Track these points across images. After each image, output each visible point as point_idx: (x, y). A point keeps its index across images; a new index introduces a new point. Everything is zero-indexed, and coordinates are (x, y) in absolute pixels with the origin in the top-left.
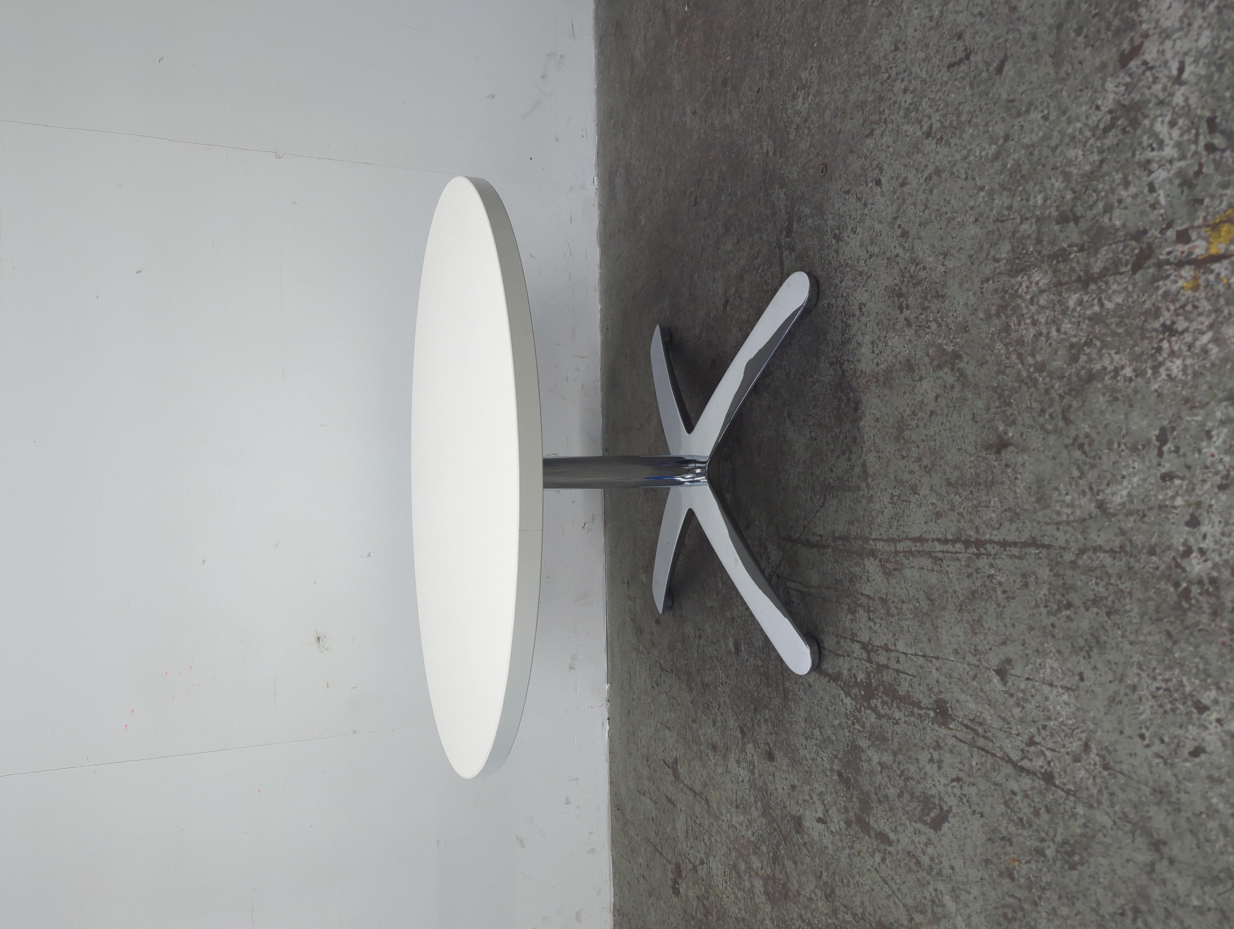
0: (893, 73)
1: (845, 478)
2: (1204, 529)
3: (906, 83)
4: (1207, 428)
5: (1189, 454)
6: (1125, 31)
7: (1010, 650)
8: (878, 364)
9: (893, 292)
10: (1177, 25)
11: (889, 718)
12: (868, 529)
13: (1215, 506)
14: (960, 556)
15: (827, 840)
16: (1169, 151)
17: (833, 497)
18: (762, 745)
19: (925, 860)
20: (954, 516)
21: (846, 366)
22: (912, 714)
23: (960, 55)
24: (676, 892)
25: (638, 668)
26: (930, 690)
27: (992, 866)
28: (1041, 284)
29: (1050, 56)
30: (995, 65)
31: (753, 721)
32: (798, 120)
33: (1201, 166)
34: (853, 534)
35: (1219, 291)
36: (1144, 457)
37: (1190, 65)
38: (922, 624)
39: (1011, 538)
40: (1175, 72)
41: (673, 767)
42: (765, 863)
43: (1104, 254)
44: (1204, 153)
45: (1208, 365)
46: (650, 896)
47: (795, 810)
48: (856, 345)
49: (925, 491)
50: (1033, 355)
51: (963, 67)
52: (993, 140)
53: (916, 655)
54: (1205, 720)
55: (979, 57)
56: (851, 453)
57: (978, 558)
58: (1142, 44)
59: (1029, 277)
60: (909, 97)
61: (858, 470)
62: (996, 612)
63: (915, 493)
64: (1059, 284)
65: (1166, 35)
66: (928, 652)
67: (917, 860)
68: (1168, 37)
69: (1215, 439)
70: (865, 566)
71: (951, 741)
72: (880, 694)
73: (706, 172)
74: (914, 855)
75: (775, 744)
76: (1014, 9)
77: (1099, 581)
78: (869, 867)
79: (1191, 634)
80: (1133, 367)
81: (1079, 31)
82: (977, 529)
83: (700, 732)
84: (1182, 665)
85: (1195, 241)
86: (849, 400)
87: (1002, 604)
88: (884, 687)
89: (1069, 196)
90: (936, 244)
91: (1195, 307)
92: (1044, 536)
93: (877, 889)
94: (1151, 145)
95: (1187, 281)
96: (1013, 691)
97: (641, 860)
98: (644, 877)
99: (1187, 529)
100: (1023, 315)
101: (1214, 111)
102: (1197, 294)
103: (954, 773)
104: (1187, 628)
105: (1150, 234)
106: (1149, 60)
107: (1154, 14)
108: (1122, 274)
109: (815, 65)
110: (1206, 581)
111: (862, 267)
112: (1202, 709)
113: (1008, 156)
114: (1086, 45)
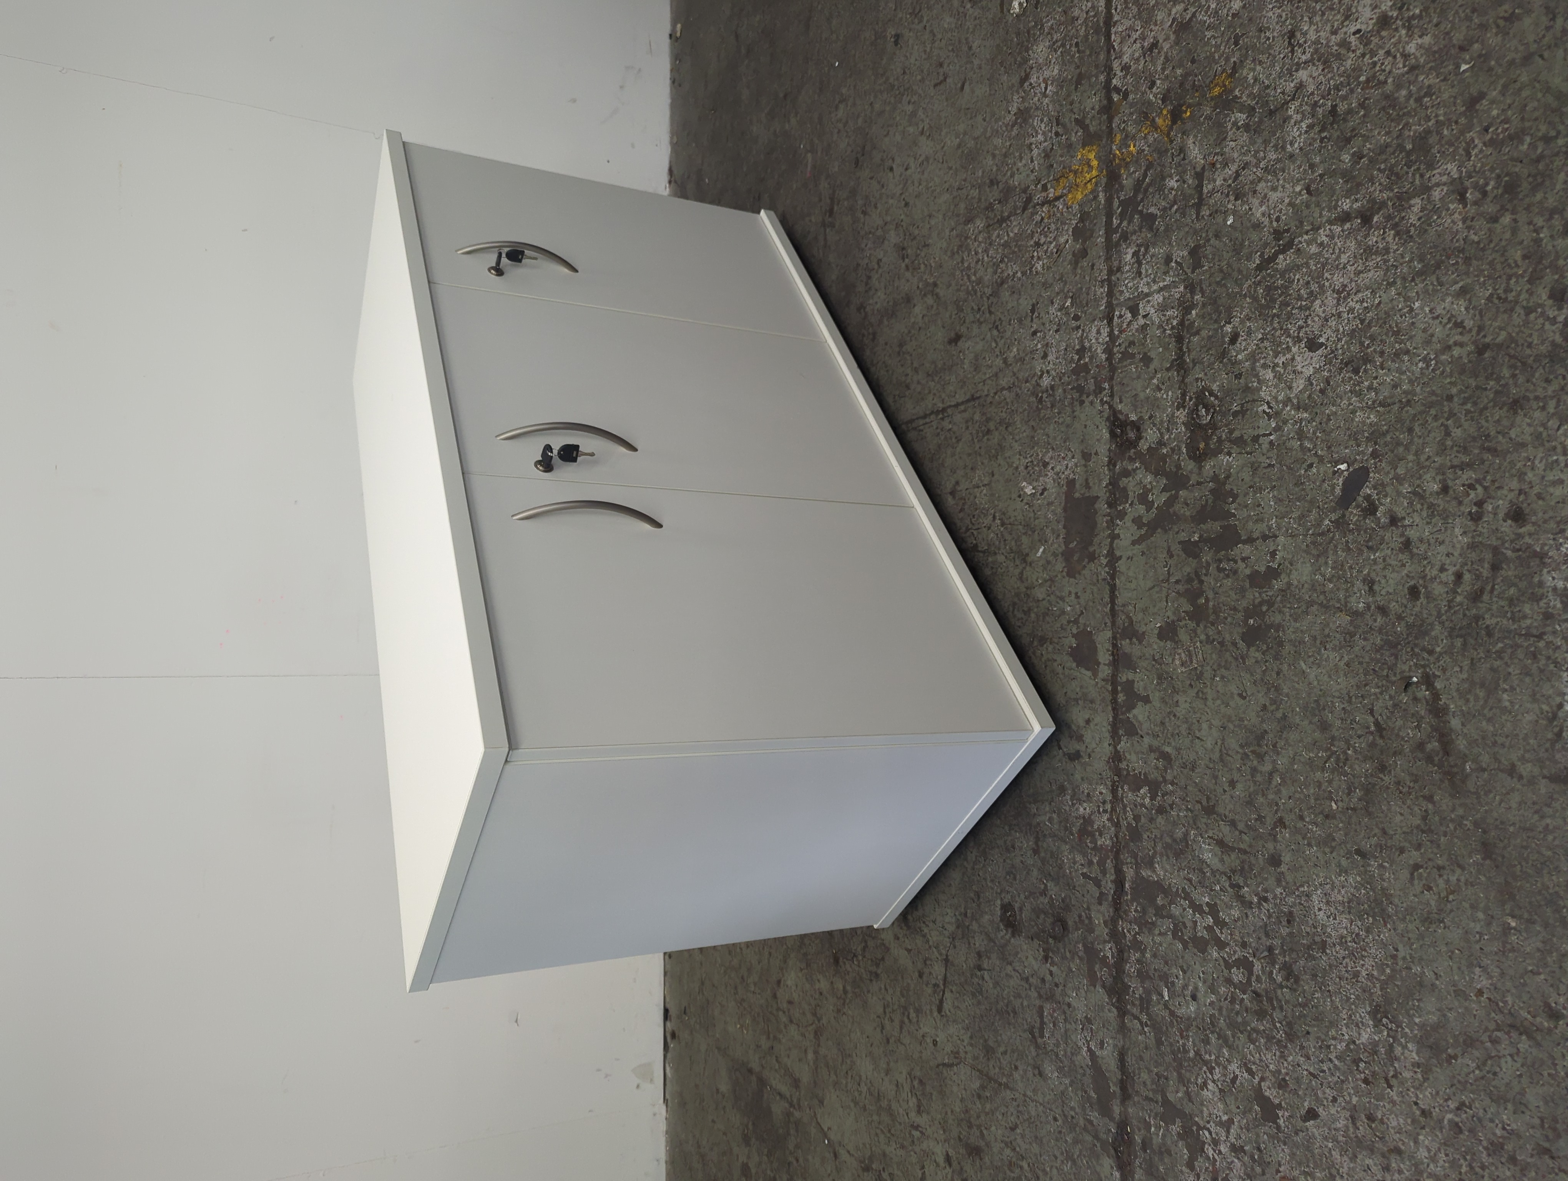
0: (902, 90)
2: (1049, 358)
3: (909, 97)
5: (1044, 316)
6: (1023, 65)
8: (888, 302)
9: (898, 248)
10: (1045, 62)
13: (1054, 343)
14: (933, 423)
16: (1040, 137)
20: (930, 396)
23: (941, 78)
28: (980, 227)
29: (988, 79)
30: (959, 85)
32: (839, 125)
33: (1053, 145)
36: (1025, 325)
37: (1049, 86)
39: (960, 401)
40: (1043, 90)
43: (1010, 203)
44: (1054, 137)
48: (874, 292)
50: (975, 275)
51: (942, 86)
52: (957, 136)
55: (951, 80)
57: (943, 420)
58: (1030, 73)
59: (974, 224)
60: (910, 108)
62: (952, 453)
64: (989, 226)
65: (1039, 67)
68: (1041, 68)
76: (970, 48)
77: (1003, 409)
79: (1042, 423)
80: (1021, 270)
81: (1001, 64)
82: (943, 400)
84: (1038, 444)
85: (1049, 190)
87: (955, 445)
89: (995, 169)
90: (925, 209)
92: (977, 391)
94: (1032, 134)
95: (1045, 214)
96: (959, 501)
99: (1042, 361)
100: (970, 250)
101: (1058, 112)
102: (1049, 221)
104: (1040, 420)
105: (1030, 188)
106: (1032, 83)
107: (1035, 55)
108: (1018, 214)
109: (852, 84)
110: (1049, 389)
111: (879, 232)
112: (1046, 465)
113: (965, 145)
114: (1006, 72)
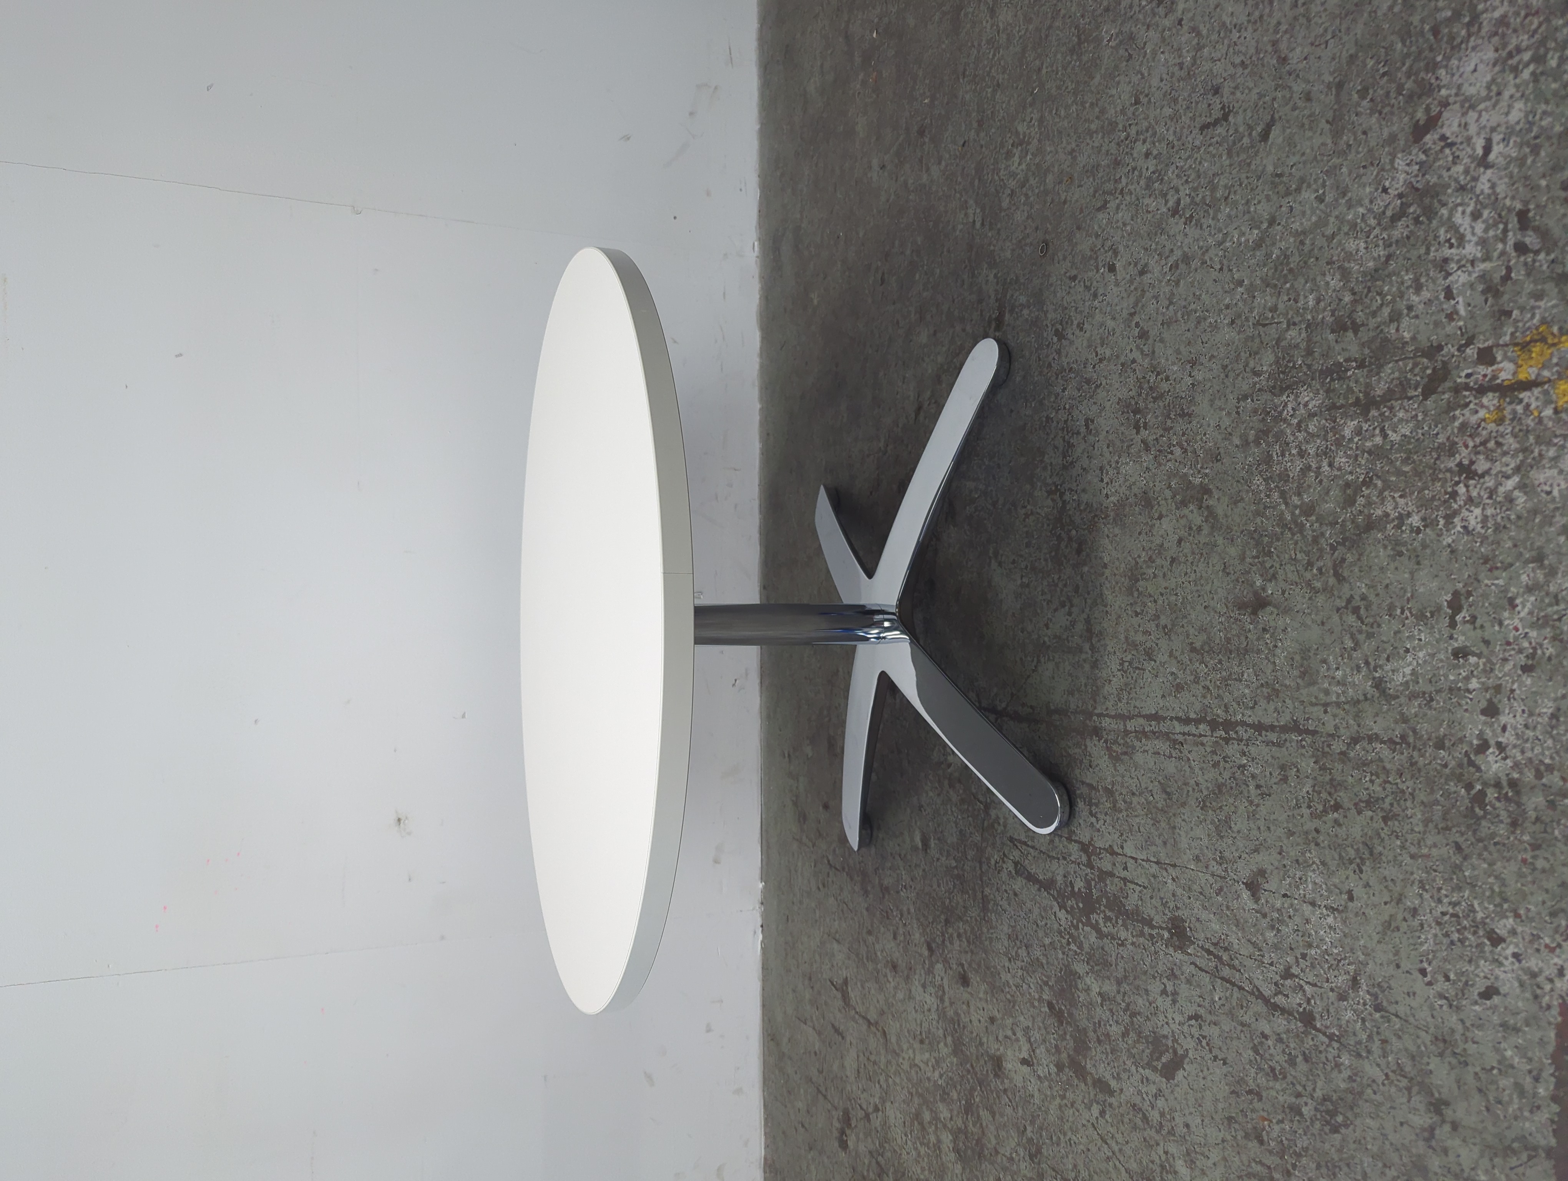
0: (1133, 131)
1: (1065, 637)
2: (1504, 719)
3: (1147, 145)
4: (1510, 595)
5: (1487, 625)
6: (1420, 97)
7: (1265, 860)
8: (1107, 496)
9: (1127, 407)
10: (1484, 93)
11: (1113, 938)
12: (1092, 702)
13: (1518, 692)
14: (1205, 740)
15: (1033, 1087)
16: (1471, 250)
17: (1049, 659)
18: (954, 967)
19: (1154, 1116)
20: (1198, 690)
21: (1067, 496)
22: (1142, 934)
23: (1217, 114)
24: (844, 1145)
25: (800, 864)
26: (1165, 905)
27: (1237, 1126)
28: (1310, 406)
29: (1328, 122)
30: (1259, 129)
31: (943, 935)
32: (1012, 184)
33: (1509, 269)
34: (1073, 706)
35: (1527, 426)
36: (1433, 627)
37: (1498, 143)
38: (1156, 822)
39: (1267, 721)
40: (1480, 152)
41: (843, 988)
42: (955, 1113)
43: (1389, 373)
44: (1514, 254)
45: (1513, 517)
46: (811, 1149)
47: (994, 1048)
48: (1080, 471)
49: (1162, 657)
50: (1299, 495)
51: (1220, 130)
52: (1255, 224)
53: (1148, 860)
54: (1500, 955)
55: (1240, 118)
56: (1072, 606)
57: (1227, 744)
58: (1440, 113)
59: (1297, 396)
60: (1151, 164)
61: (1080, 627)
62: (1248, 812)
63: (1151, 659)
65: (1469, 104)
66: (1163, 857)
67: (1144, 1114)
68: (1472, 107)
69: (1519, 608)
70: (1086, 746)
71: (1189, 969)
72: (1102, 908)
73: (897, 243)
74: (1140, 1109)
75: (970, 965)
76: (1284, 60)
77: (1374, 778)
78: (1085, 1122)
79: (1485, 848)
80: (1420, 514)
81: (1363, 94)
82: (1227, 708)
83: (877, 946)
84: (1473, 886)
85: (1501, 362)
86: (1070, 539)
87: (1256, 801)
88: (1108, 898)
89: (1348, 298)
90: (1182, 348)
91: (1499, 444)
92: (1308, 719)
93: (1094, 1149)
94: (1448, 241)
95: (1489, 412)
96: (1266, 910)
97: (800, 1105)
98: (803, 1126)
99: (1483, 718)
100: (1288, 444)
101: (1526, 203)
102: (1501, 429)
103: (1191, 1010)
104: (1480, 840)
105: (1446, 350)
106: (1448, 134)
107: (1455, 78)
108: (1410, 398)
109: (1036, 116)
110: (1504, 783)
111: (1089, 372)
112: (1496, 940)
113: (1274, 244)
114: (1372, 111)
